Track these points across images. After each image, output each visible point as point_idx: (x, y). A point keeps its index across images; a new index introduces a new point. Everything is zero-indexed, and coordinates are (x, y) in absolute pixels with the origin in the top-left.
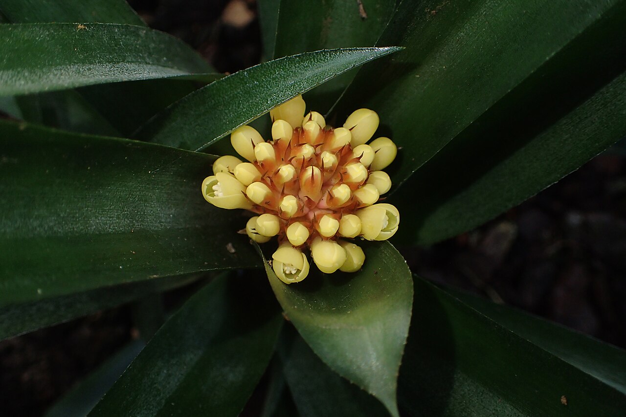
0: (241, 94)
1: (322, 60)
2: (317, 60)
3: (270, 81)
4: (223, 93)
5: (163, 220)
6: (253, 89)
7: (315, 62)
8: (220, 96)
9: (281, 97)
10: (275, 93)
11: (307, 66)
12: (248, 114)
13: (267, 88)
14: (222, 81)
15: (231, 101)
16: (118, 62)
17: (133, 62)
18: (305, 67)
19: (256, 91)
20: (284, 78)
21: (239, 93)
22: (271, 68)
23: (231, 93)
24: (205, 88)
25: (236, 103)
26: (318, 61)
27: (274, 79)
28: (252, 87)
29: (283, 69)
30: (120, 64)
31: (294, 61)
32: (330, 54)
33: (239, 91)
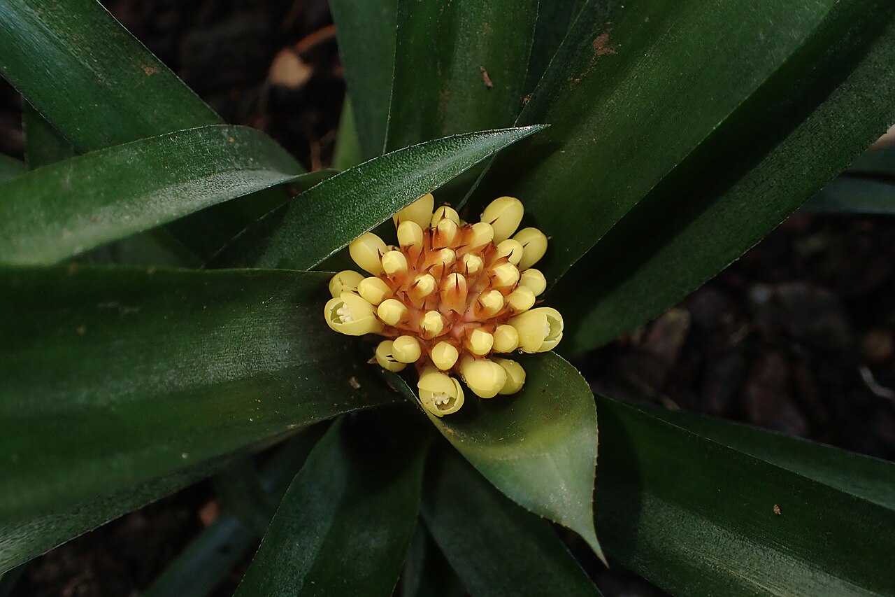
0: (356, 195)
1: (453, 147)
2: (447, 147)
3: (391, 177)
4: (331, 195)
5: (279, 359)
6: (371, 188)
7: (444, 150)
8: (328, 199)
9: (408, 194)
10: (399, 191)
11: (435, 156)
12: (368, 218)
13: (388, 185)
14: (331, 181)
15: (342, 204)
16: (210, 175)
17: (223, 171)
18: (433, 157)
19: (374, 190)
20: (409, 172)
21: (352, 194)
22: (391, 161)
23: (342, 195)
24: (309, 192)
25: (350, 207)
26: (448, 149)
27: (395, 174)
28: (369, 185)
29: (406, 162)
30: (212, 176)
31: (419, 150)
32: (462, 140)
33: (352, 191)
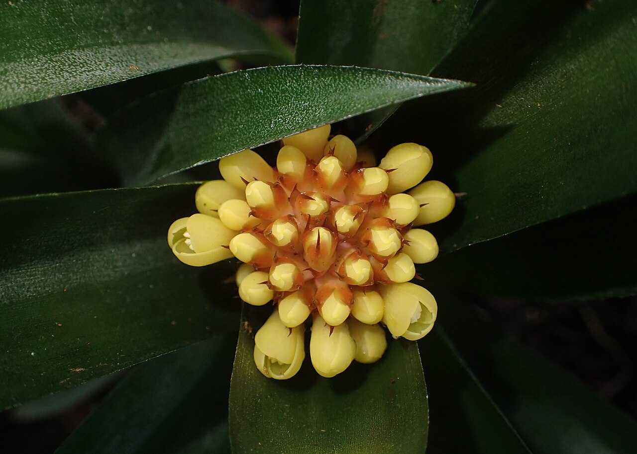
0: (240, 101)
1: (350, 80)
2: (343, 79)
3: (278, 93)
4: (217, 94)
6: (256, 99)
7: (340, 81)
8: (214, 97)
9: (288, 123)
10: (282, 114)
11: (328, 85)
12: (244, 134)
13: (274, 102)
14: (217, 78)
15: (227, 107)
18: (325, 85)
19: (259, 103)
20: (297, 95)
21: (237, 99)
22: (281, 75)
23: (227, 97)
24: (195, 83)
25: (232, 112)
26: (344, 81)
27: (283, 92)
28: (255, 96)
29: (297, 81)
31: (312, 72)
32: (362, 75)
33: (238, 96)
